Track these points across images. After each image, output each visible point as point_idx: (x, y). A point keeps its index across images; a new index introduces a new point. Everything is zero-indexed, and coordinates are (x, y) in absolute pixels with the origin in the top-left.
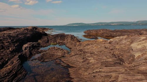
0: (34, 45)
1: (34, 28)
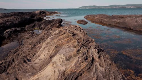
0: (17, 30)
1: (43, 12)
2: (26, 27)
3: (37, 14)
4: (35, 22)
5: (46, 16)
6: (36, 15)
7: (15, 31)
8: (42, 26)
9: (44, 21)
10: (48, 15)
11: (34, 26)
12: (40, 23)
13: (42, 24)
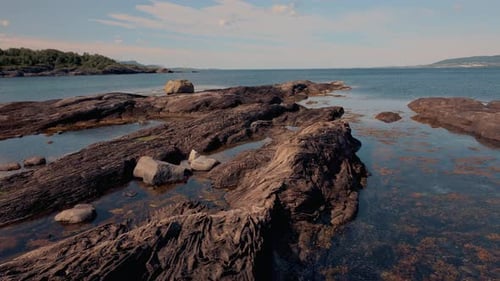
0: (264, 123)
1: (299, 85)
2: (274, 120)
3: (286, 92)
4: (287, 114)
5: (306, 98)
6: (283, 94)
7: (262, 125)
8: (299, 120)
9: (301, 111)
10: (314, 95)
11: (286, 119)
12: (295, 115)
13: (299, 116)
